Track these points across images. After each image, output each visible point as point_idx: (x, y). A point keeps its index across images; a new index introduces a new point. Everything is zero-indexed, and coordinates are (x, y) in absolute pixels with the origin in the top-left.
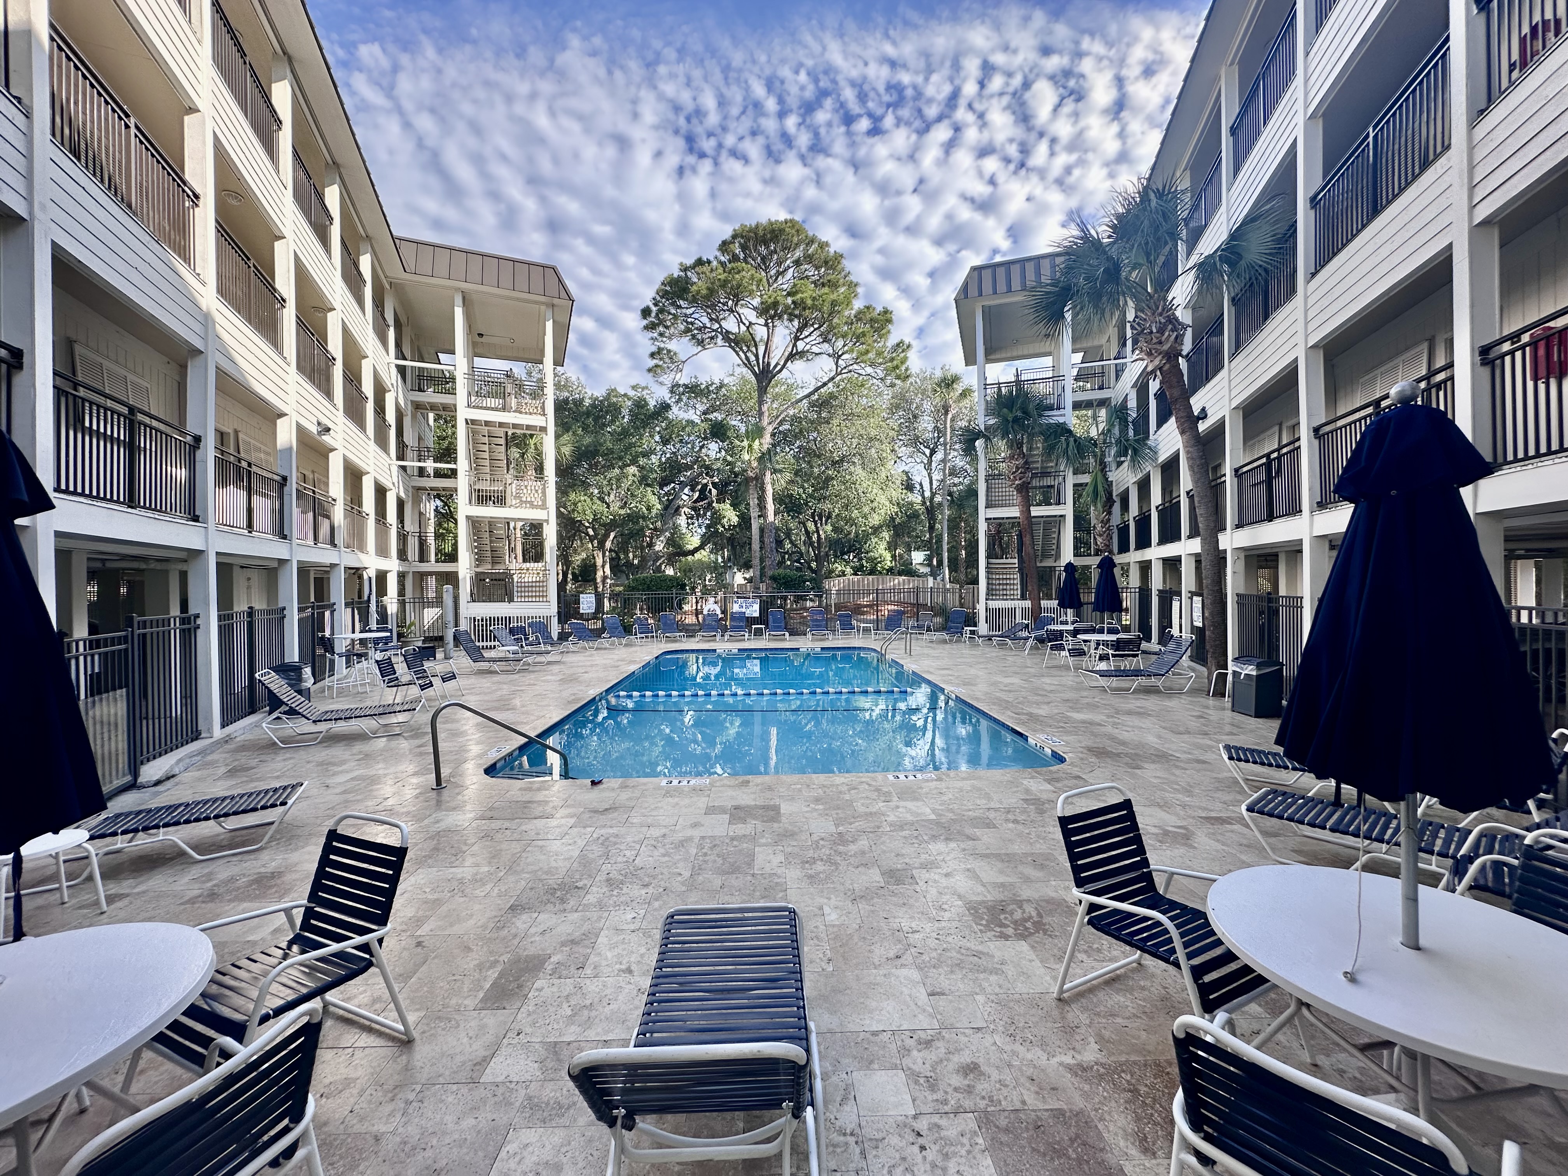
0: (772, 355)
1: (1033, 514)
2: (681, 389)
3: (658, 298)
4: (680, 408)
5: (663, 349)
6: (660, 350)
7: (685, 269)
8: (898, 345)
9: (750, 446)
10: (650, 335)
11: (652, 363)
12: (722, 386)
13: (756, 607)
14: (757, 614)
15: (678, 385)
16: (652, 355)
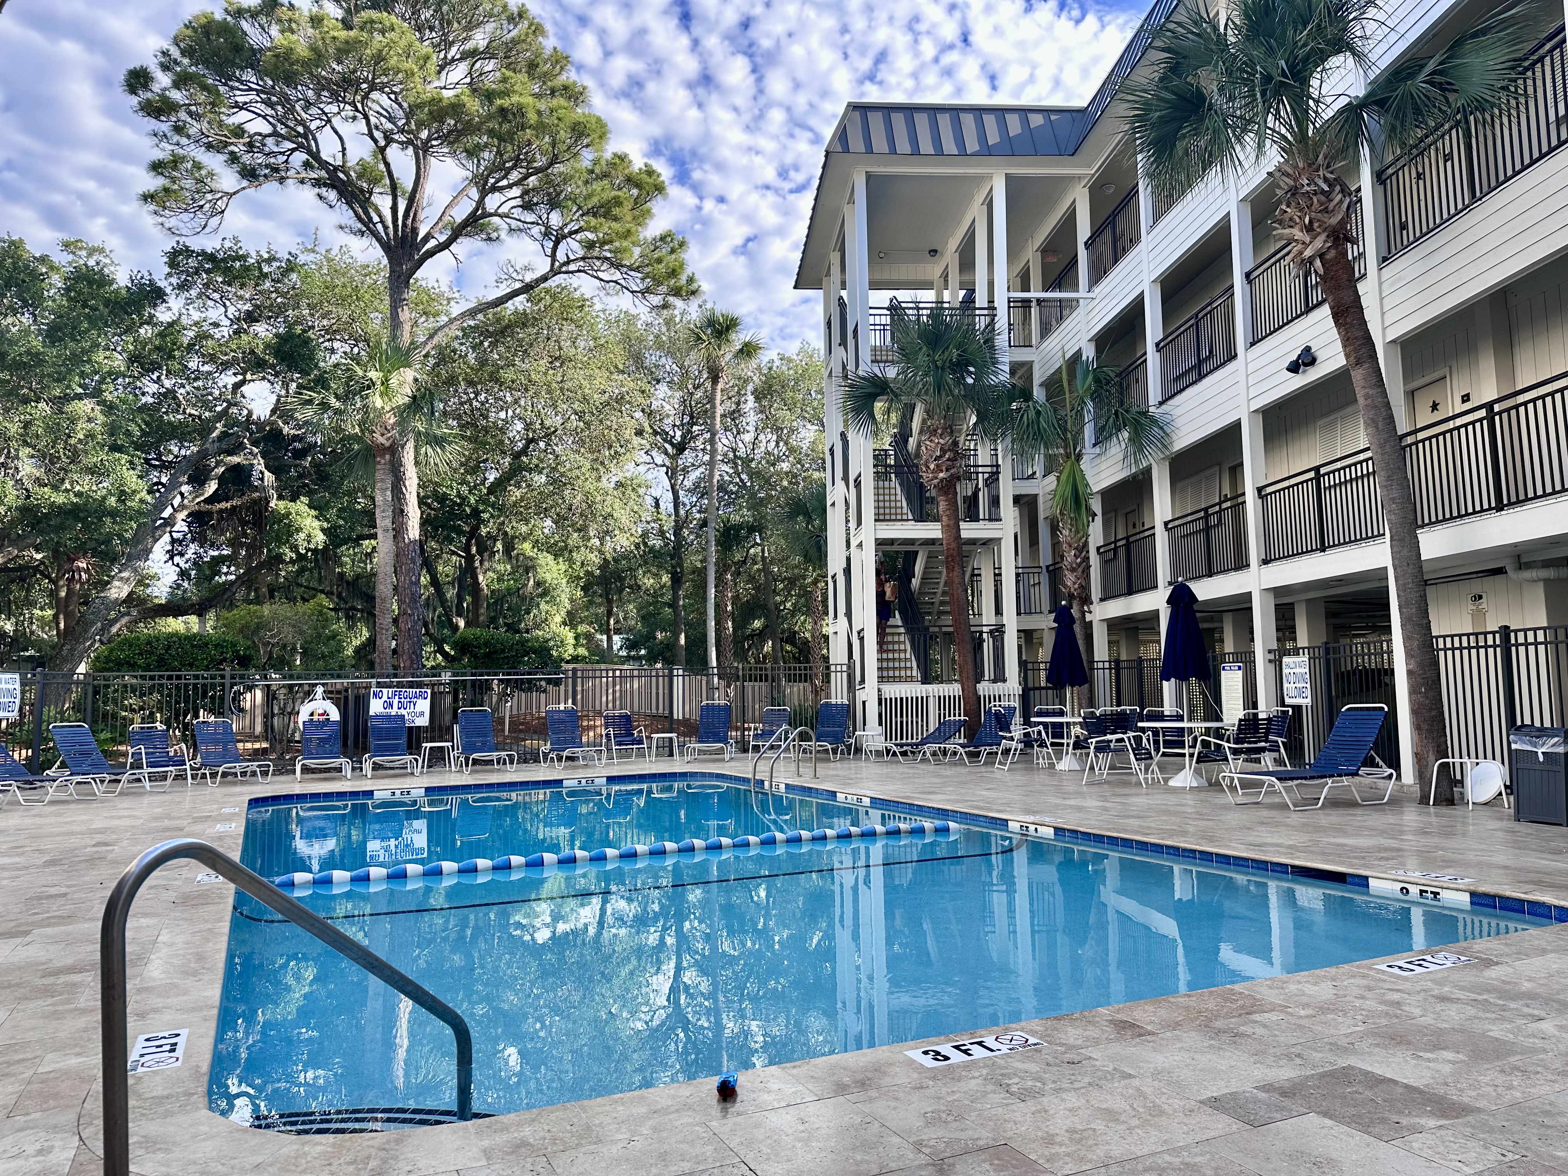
0: (421, 216)
1: (964, 534)
2: (192, 262)
3: (175, 53)
4: (189, 301)
5: (183, 159)
6: (176, 162)
7: (239, 13)
8: (663, 238)
9: (385, 382)
10: (152, 124)
11: (154, 183)
12: (291, 267)
13: (424, 705)
14: (423, 721)
15: (188, 252)
16: (157, 167)
